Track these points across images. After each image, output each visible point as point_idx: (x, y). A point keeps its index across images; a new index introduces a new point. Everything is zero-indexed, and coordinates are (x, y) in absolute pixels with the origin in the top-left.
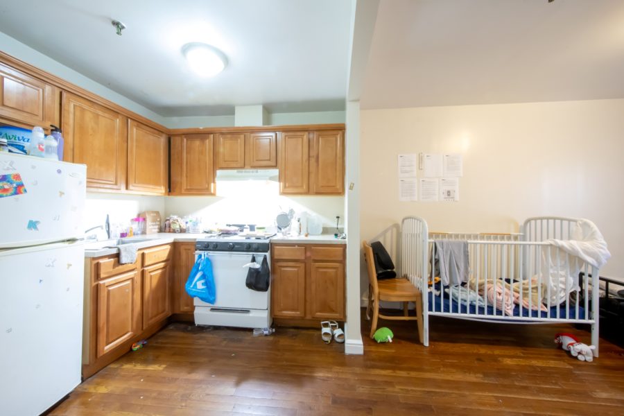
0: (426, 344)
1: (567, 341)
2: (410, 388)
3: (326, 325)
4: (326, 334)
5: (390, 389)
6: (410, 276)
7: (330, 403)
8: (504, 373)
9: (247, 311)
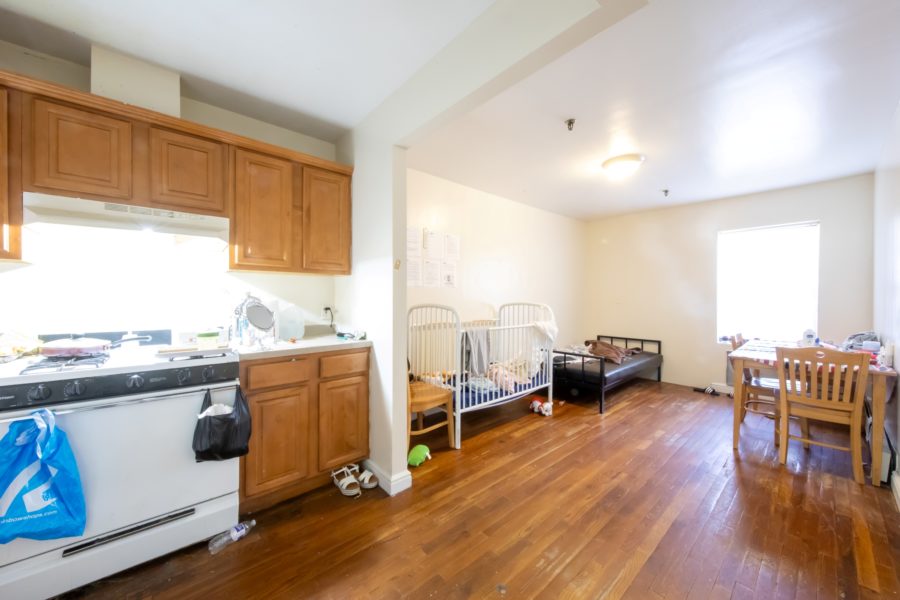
0: (458, 446)
1: (537, 404)
2: (479, 492)
3: (342, 476)
4: (351, 486)
5: (464, 504)
6: (422, 377)
7: (424, 554)
8: (520, 445)
9: (191, 511)
